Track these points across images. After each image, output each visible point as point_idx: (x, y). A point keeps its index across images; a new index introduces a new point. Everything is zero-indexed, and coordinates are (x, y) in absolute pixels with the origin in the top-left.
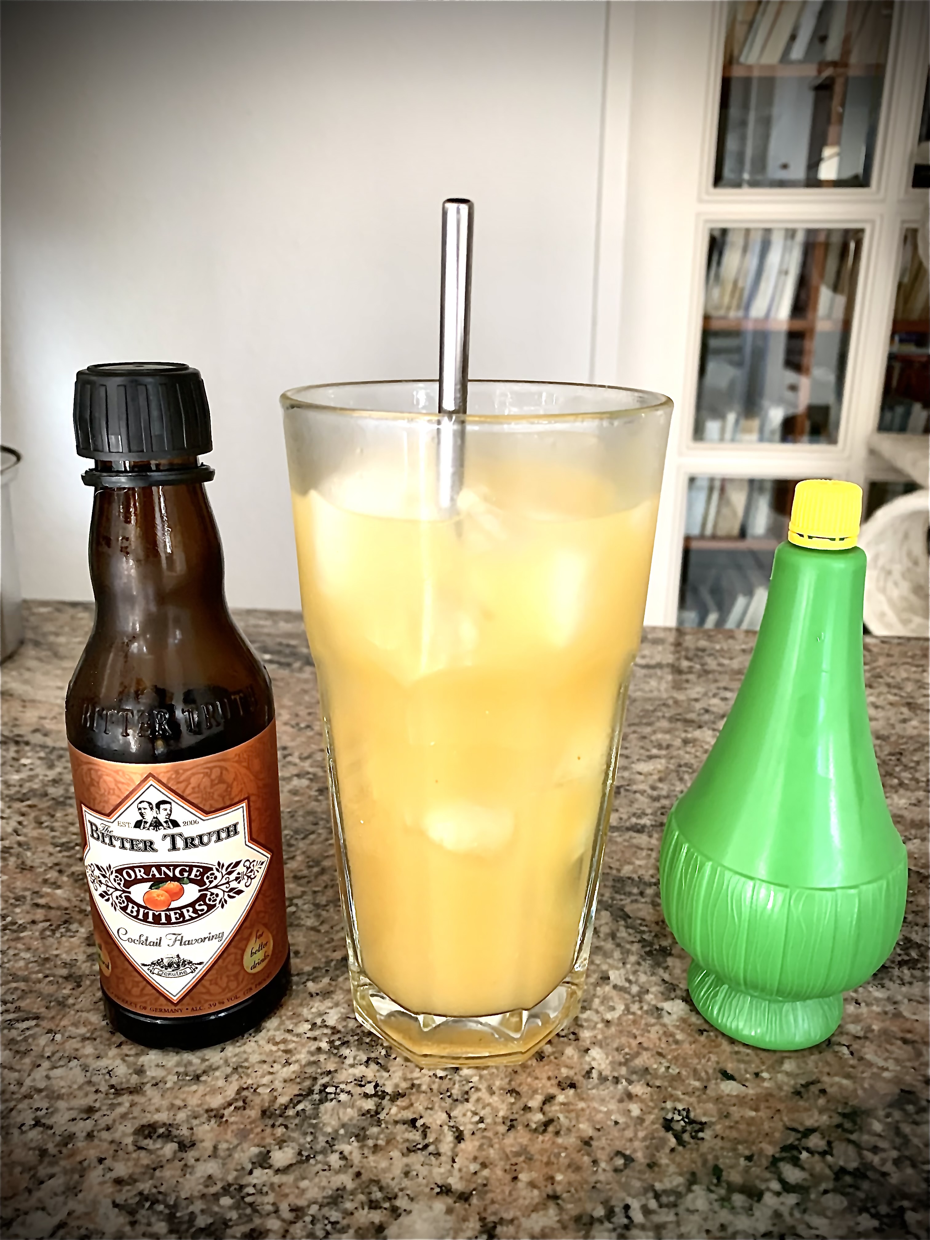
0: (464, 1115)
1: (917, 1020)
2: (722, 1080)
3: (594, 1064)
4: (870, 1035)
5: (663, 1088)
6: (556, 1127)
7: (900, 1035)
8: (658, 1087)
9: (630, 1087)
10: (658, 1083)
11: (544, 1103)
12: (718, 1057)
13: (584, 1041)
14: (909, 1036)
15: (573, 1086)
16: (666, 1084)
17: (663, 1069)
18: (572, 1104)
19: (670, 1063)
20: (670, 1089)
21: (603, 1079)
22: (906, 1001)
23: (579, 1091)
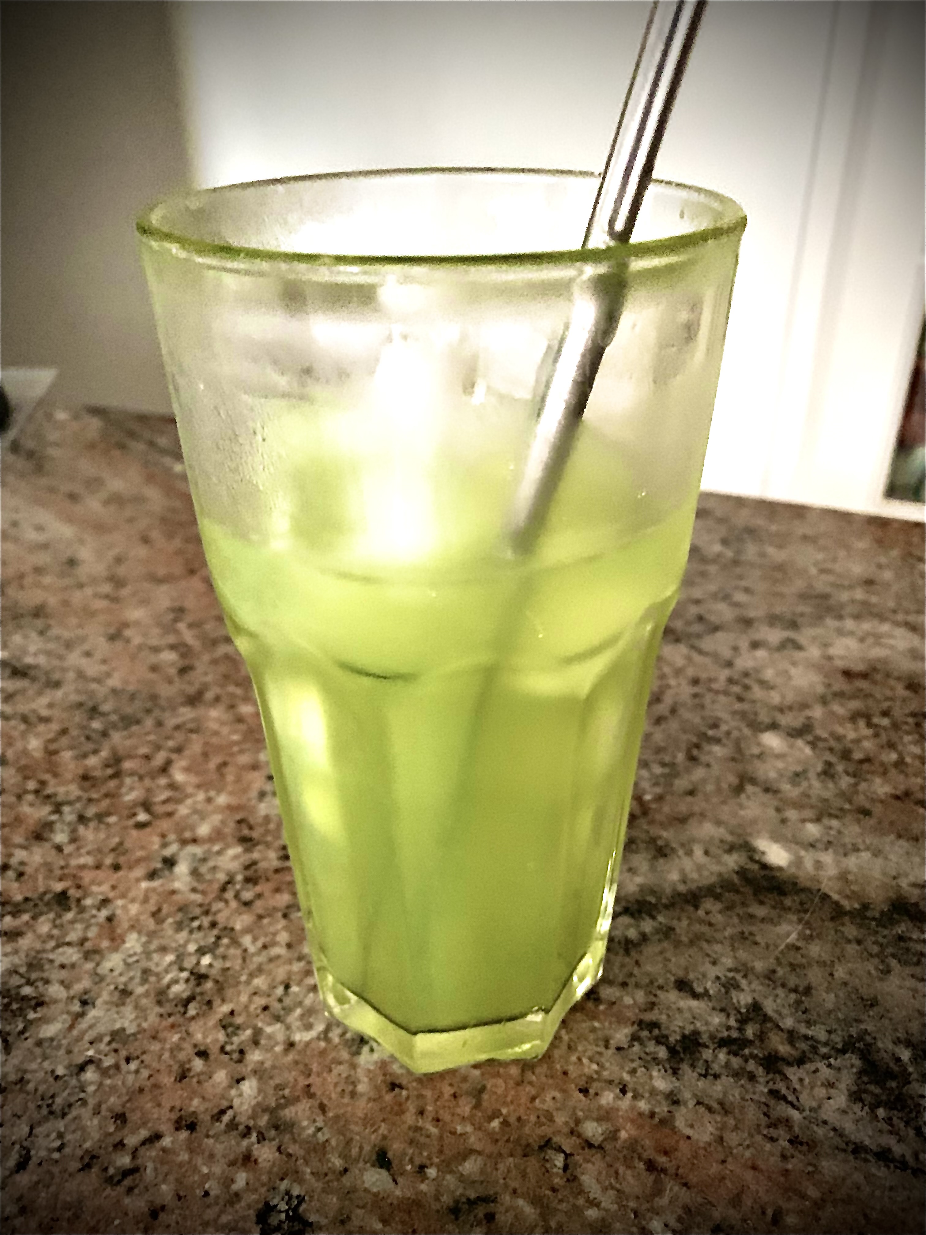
0: (48, 1136)
1: (689, 1138)
2: (373, 1166)
3: (236, 1102)
4: (608, 1147)
5: (294, 1159)
6: (134, 1180)
7: (649, 1153)
8: (289, 1155)
9: (256, 1146)
10: (292, 1149)
11: (143, 1143)
12: (390, 1131)
13: (246, 1066)
14: (662, 1160)
15: (192, 1127)
16: (302, 1153)
17: (311, 1131)
18: (174, 1153)
19: (326, 1125)
20: (301, 1161)
21: (233, 1125)
22: (691, 1103)
23: (194, 1135)
